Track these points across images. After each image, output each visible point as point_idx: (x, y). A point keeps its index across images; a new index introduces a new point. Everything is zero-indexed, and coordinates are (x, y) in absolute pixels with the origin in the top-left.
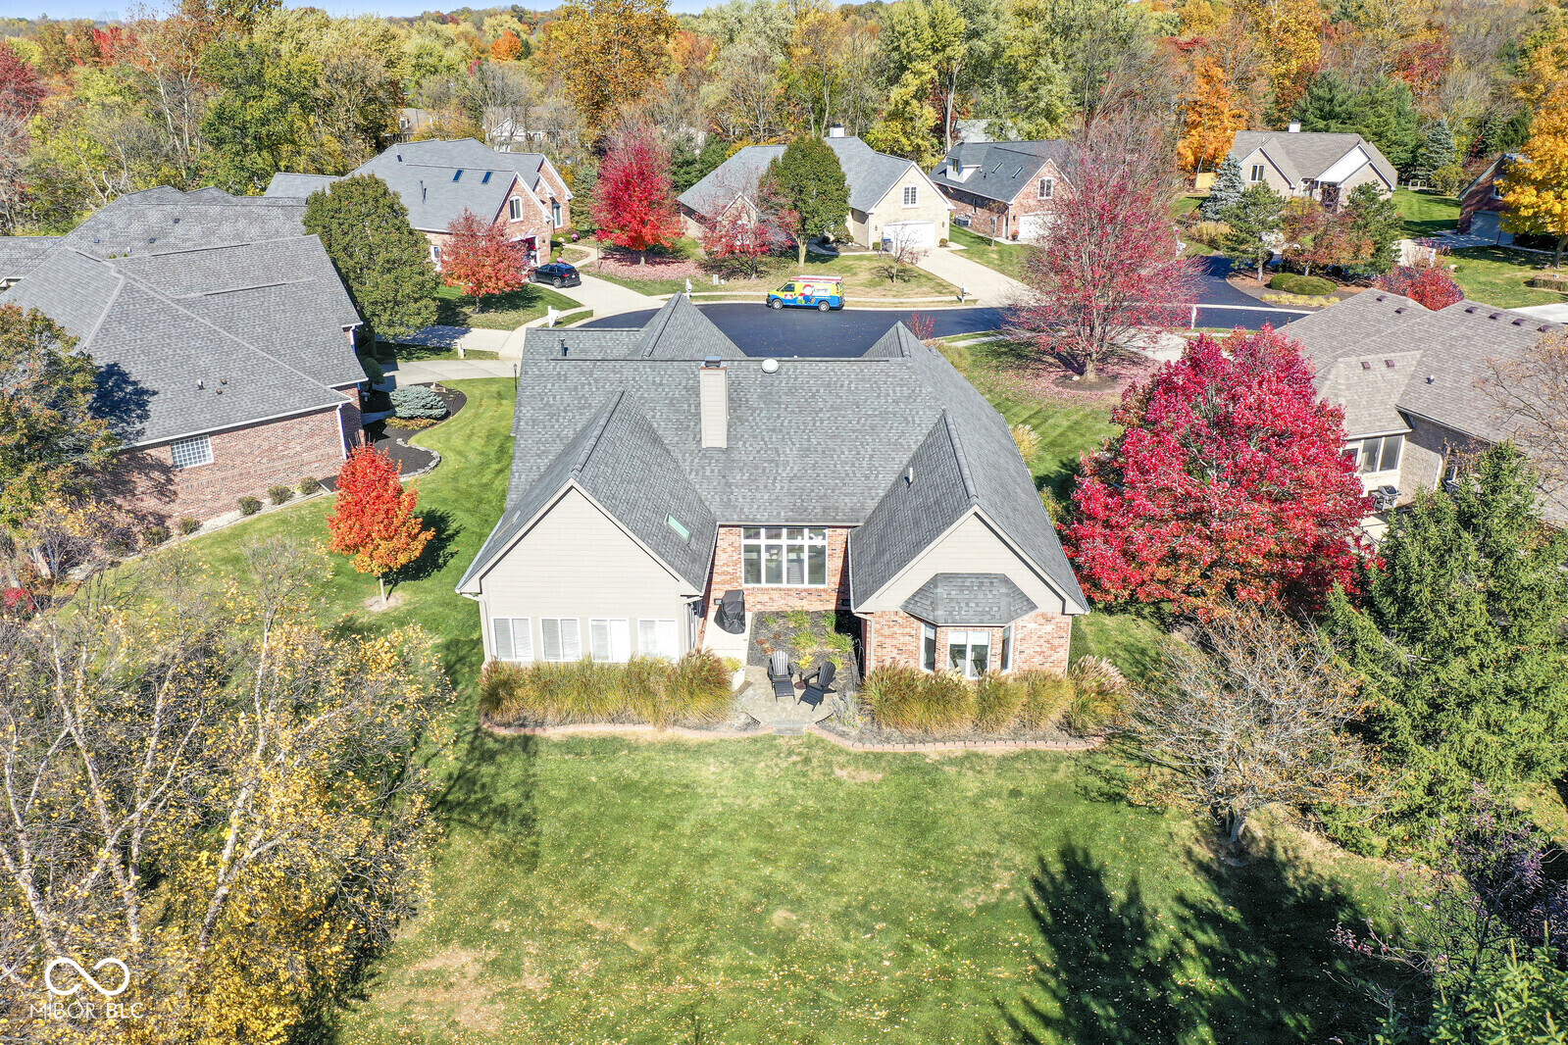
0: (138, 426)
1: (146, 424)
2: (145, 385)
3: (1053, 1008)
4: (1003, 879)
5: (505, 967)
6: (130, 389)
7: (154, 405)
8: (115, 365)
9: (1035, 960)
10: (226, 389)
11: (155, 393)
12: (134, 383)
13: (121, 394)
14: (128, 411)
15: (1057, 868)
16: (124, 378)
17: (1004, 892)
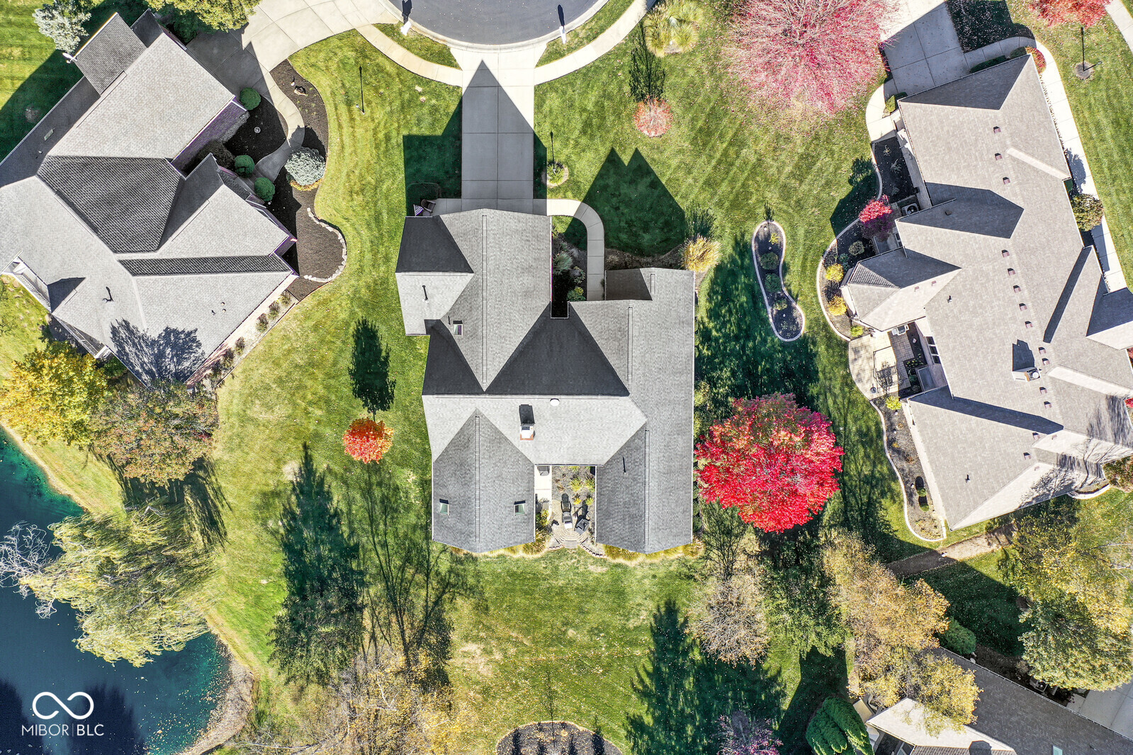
0: (200, 351)
1: (202, 348)
2: (188, 329)
3: (650, 668)
4: (644, 614)
5: (487, 652)
6: (183, 336)
7: (199, 337)
8: (167, 328)
9: (649, 648)
10: (226, 306)
11: (196, 330)
12: (183, 331)
13: (181, 341)
14: (190, 347)
15: (663, 610)
16: (175, 331)
17: (644, 620)
